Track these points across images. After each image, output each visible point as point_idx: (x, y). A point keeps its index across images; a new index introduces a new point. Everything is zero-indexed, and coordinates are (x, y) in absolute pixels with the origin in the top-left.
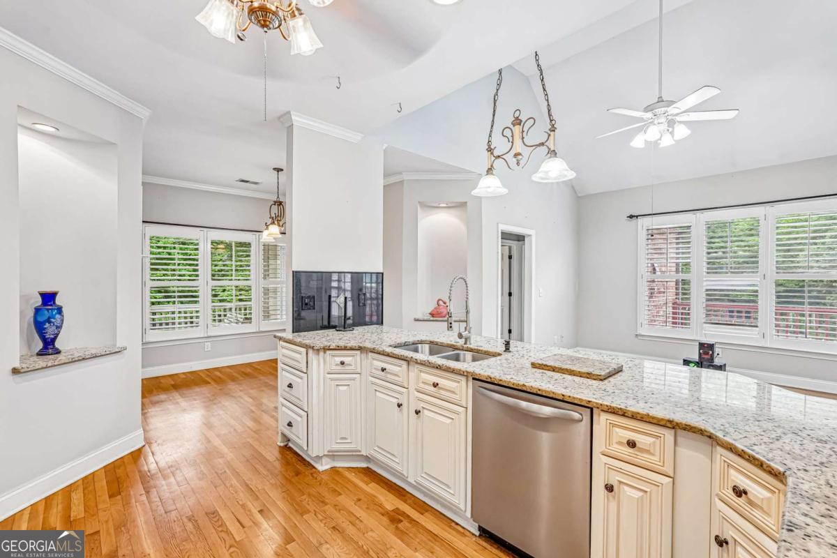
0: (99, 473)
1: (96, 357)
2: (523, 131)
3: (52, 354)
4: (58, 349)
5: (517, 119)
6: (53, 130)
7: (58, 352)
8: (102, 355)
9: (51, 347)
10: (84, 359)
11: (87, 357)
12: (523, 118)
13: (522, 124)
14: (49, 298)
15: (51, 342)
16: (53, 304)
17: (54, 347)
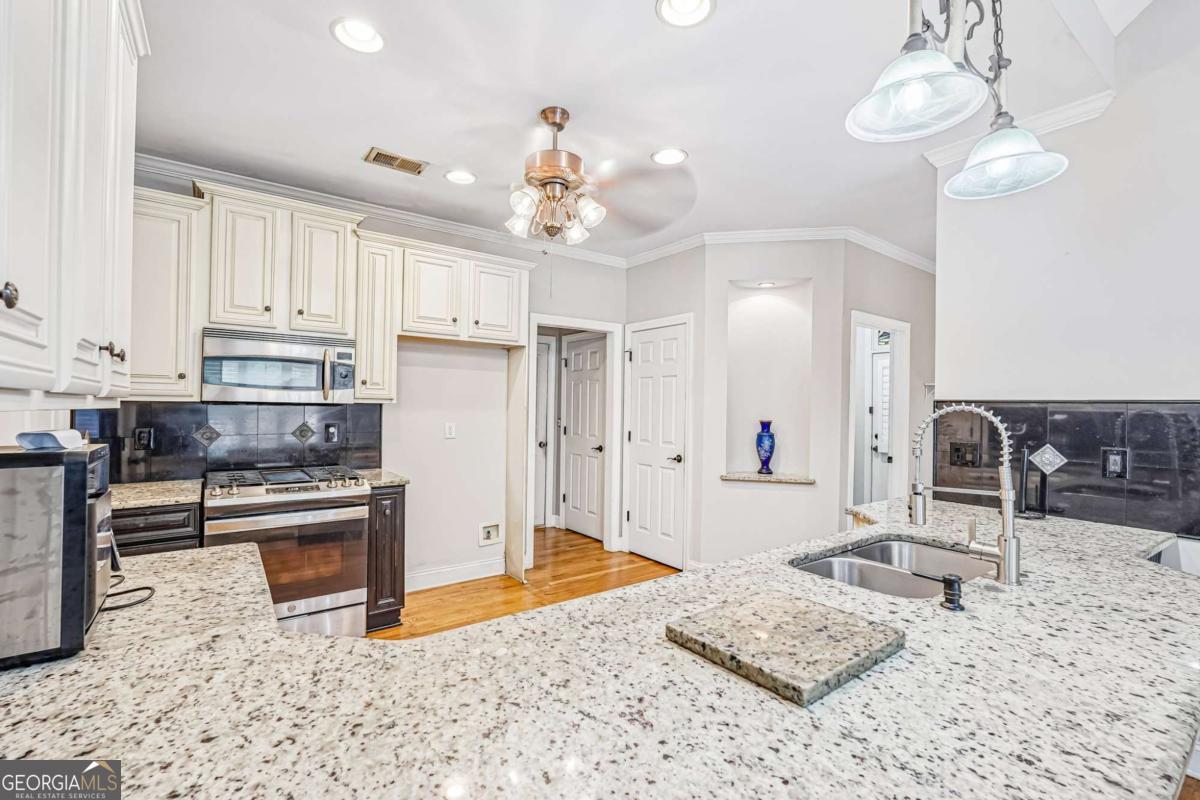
3: (766, 473)
4: (770, 470)
6: (771, 284)
9: (766, 467)
10: (774, 482)
11: (776, 481)
14: (766, 426)
15: (765, 463)
16: (768, 431)
17: (768, 468)
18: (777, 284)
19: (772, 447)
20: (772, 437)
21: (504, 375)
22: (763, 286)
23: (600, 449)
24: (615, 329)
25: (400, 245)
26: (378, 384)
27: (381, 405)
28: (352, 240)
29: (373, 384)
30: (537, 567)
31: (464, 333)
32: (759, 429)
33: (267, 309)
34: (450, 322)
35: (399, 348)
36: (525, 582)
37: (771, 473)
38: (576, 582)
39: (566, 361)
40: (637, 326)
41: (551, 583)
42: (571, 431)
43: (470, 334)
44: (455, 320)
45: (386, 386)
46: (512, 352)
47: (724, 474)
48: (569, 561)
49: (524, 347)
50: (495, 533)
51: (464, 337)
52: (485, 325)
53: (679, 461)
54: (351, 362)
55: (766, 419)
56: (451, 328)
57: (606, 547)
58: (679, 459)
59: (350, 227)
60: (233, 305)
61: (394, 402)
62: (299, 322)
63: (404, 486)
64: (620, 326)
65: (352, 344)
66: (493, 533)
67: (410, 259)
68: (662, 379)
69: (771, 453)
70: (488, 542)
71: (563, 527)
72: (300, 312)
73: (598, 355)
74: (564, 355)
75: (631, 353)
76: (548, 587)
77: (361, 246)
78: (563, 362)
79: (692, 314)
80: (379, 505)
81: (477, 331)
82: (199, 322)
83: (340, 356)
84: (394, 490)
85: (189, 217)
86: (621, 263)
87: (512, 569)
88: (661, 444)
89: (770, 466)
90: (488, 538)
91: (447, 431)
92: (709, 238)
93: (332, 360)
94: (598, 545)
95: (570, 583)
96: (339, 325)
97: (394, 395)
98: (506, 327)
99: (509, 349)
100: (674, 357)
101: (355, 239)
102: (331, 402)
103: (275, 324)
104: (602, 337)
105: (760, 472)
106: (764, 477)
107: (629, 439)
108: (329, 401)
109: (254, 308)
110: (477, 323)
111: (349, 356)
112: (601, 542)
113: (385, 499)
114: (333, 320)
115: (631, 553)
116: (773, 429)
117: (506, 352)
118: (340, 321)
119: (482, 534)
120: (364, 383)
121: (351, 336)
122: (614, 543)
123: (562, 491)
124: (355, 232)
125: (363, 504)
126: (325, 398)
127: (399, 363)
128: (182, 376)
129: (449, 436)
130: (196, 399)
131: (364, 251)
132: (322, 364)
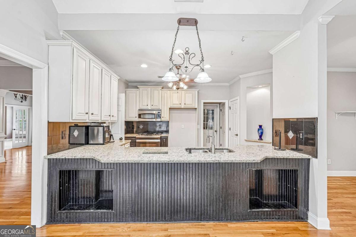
2: (189, 58)
5: (187, 51)
10: (265, 143)
12: (190, 52)
13: (189, 54)
14: (260, 126)
15: (261, 137)
17: (261, 138)
19: (262, 132)
20: (262, 129)
22: (259, 87)
25: (169, 90)
26: (165, 117)
27: (169, 121)
31: (183, 106)
32: (258, 127)
33: (147, 105)
34: (179, 104)
35: (169, 110)
37: (262, 140)
39: (221, 110)
40: (231, 100)
42: (222, 128)
45: (167, 118)
47: (246, 139)
52: (187, 104)
53: (237, 135)
54: (160, 114)
55: (260, 125)
56: (180, 106)
59: (160, 89)
60: (143, 105)
61: (171, 120)
62: (152, 107)
63: (168, 137)
64: (227, 101)
67: (171, 93)
68: (235, 114)
69: (262, 134)
72: (152, 105)
74: (221, 108)
75: (230, 107)
79: (238, 97)
80: (162, 139)
81: (186, 106)
82: (138, 108)
83: (158, 113)
84: (166, 138)
85: (137, 92)
86: (227, 84)
88: (235, 131)
89: (262, 138)
92: (241, 76)
98: (192, 104)
100: (236, 108)
101: (161, 91)
103: (149, 108)
104: (223, 104)
105: (259, 140)
107: (230, 130)
108: (157, 121)
109: (145, 105)
110: (185, 104)
113: (164, 139)
114: (158, 106)
116: (262, 127)
117: (195, 109)
120: (163, 117)
121: (161, 109)
123: (221, 143)
125: (159, 139)
127: (169, 113)
128: (136, 117)
130: (138, 121)
131: (163, 93)
132: (155, 114)
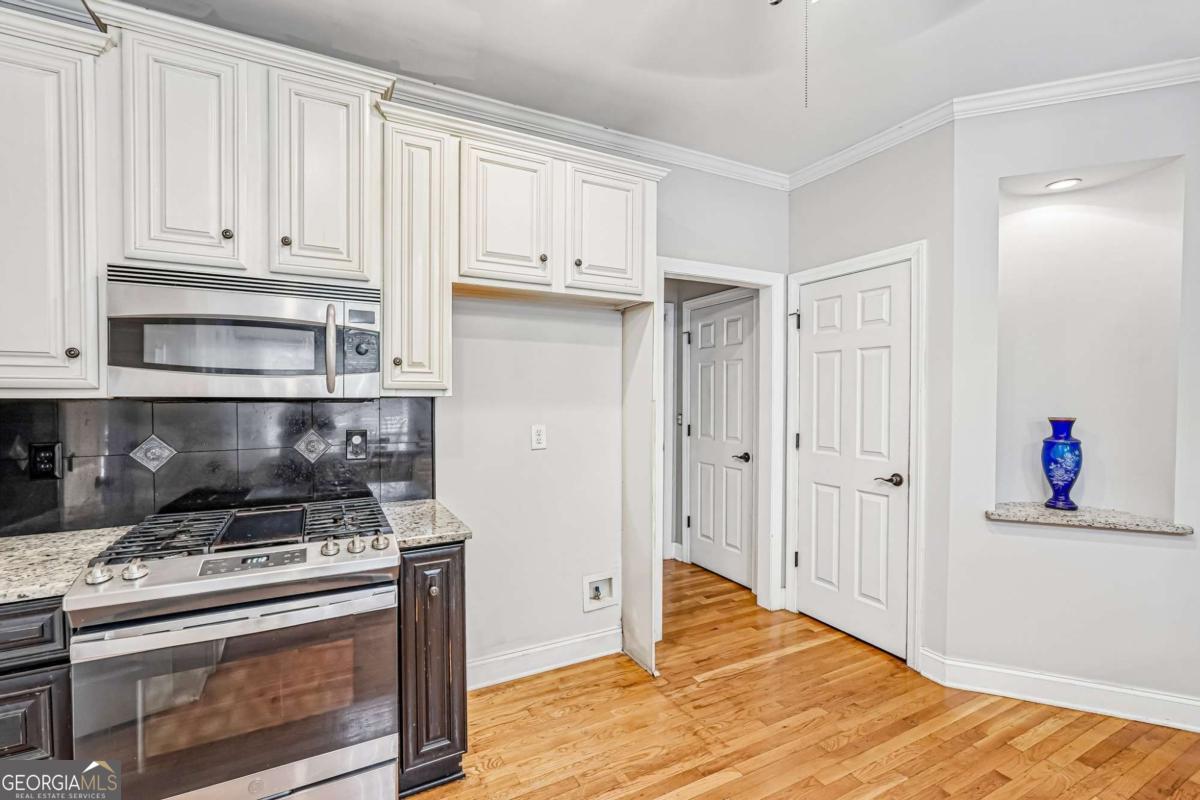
0: (1116, 722)
1: (1115, 529)
3: (1062, 509)
4: (1072, 503)
6: (1074, 182)
7: (1072, 507)
8: (1127, 530)
9: (1063, 498)
10: (1090, 527)
11: (1096, 525)
14: (1063, 428)
15: (1062, 490)
16: (1068, 437)
17: (1066, 500)
18: (1086, 183)
19: (1078, 464)
20: (1075, 446)
21: (619, 349)
22: (1055, 188)
23: (746, 457)
24: (771, 281)
26: (420, 364)
27: (432, 399)
28: (371, 121)
29: (413, 364)
30: (670, 639)
31: (559, 280)
32: (1049, 432)
33: (227, 235)
34: (536, 262)
35: (455, 309)
36: (657, 674)
37: (1073, 510)
38: (738, 675)
39: (689, 334)
40: (811, 274)
41: (699, 678)
42: (697, 430)
43: (569, 281)
44: (544, 259)
45: (435, 368)
46: (628, 315)
47: (991, 509)
48: (714, 627)
49: (650, 304)
50: (607, 588)
51: (558, 288)
52: (590, 267)
53: (899, 483)
54: (376, 327)
55: (1062, 415)
56: (539, 272)
57: (761, 602)
58: (896, 481)
59: (369, 98)
60: (165, 229)
61: (449, 393)
62: (287, 257)
63: (462, 542)
64: (782, 278)
65: (374, 295)
66: (604, 591)
67: (471, 156)
68: (859, 352)
69: (1076, 474)
70: (596, 604)
71: (687, 560)
72: (286, 242)
73: (740, 323)
74: (686, 328)
75: (799, 316)
76: (693, 688)
77: (388, 132)
78: (685, 337)
79: (924, 242)
80: (419, 579)
81: (577, 277)
83: (354, 316)
84: (446, 550)
86: (781, 181)
87: (631, 645)
88: (858, 455)
89: (1072, 497)
90: (596, 597)
91: (534, 438)
92: (962, 107)
93: (339, 322)
94: (745, 596)
95: (728, 679)
96: (354, 265)
97: (448, 383)
98: (624, 271)
99: (624, 310)
100: (885, 316)
101: (377, 120)
102: (340, 396)
103: (243, 262)
104: (753, 293)
105: (1051, 505)
106: (1059, 516)
107: (798, 446)
108: (336, 395)
109: (205, 234)
110: (578, 263)
111: (368, 317)
112: (750, 590)
113: (431, 567)
114: (344, 257)
115: (802, 614)
116: (1075, 433)
117: (618, 316)
118: (355, 257)
119: (588, 592)
120: (397, 362)
121: (374, 284)
122: (774, 596)
123: (685, 514)
124: (377, 106)
125: (390, 583)
126: (330, 390)
127: (456, 332)
128: (74, 353)
129: (535, 446)
130: (102, 394)
131: (395, 141)
132: (321, 331)
